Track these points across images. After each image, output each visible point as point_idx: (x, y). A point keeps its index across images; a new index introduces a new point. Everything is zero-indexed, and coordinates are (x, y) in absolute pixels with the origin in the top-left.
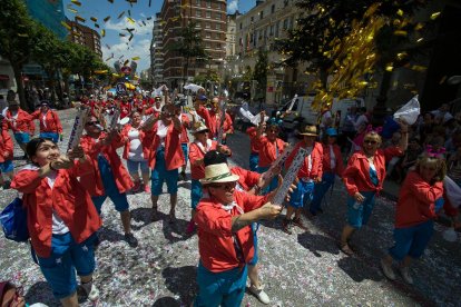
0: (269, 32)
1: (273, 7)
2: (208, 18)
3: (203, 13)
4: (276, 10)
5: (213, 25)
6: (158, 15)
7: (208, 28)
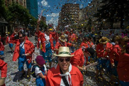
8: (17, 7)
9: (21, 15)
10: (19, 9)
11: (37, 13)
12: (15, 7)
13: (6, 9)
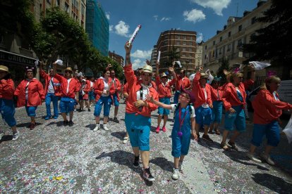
0: (226, 48)
1: (230, 33)
2: (184, 45)
3: (181, 43)
4: (231, 34)
5: (187, 49)
6: (155, 46)
7: (184, 51)
8: (60, 19)
9: (70, 39)
10: (65, 25)
11: (105, 46)
12: (57, 18)
13: (37, 20)
